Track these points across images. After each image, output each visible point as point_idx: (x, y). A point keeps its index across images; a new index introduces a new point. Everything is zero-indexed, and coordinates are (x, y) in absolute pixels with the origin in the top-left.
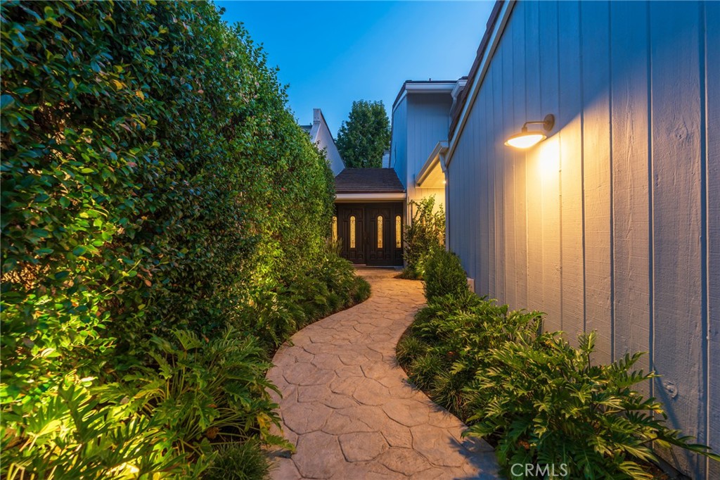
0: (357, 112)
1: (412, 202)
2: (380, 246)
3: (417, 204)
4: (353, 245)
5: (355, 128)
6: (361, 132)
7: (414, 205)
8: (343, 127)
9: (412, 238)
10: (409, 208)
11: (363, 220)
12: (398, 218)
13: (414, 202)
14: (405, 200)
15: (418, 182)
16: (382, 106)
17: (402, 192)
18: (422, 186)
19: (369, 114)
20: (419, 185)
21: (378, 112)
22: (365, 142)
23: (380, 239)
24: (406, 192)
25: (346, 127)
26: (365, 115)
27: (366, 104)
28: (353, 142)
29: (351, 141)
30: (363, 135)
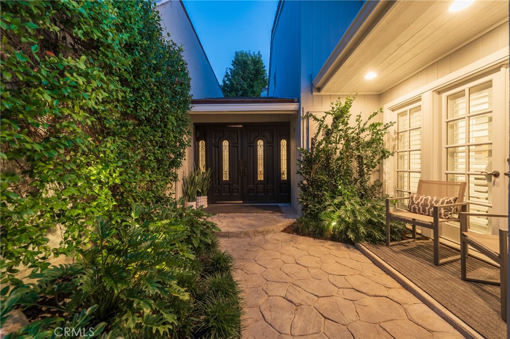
0: (238, 60)
1: (309, 115)
2: (261, 177)
3: (316, 119)
4: (226, 177)
5: (237, 74)
6: (242, 78)
7: (311, 120)
8: (227, 73)
9: (311, 168)
10: (303, 124)
11: (239, 145)
12: (284, 143)
13: (311, 115)
14: (298, 111)
15: (318, 85)
16: (260, 56)
17: (292, 101)
18: (323, 93)
19: (249, 62)
20: (319, 90)
21: (257, 62)
22: (245, 86)
23: (261, 168)
24: (299, 101)
25: (229, 74)
26: (245, 63)
27: (246, 55)
28: (235, 85)
29: (233, 84)
30: (244, 79)
